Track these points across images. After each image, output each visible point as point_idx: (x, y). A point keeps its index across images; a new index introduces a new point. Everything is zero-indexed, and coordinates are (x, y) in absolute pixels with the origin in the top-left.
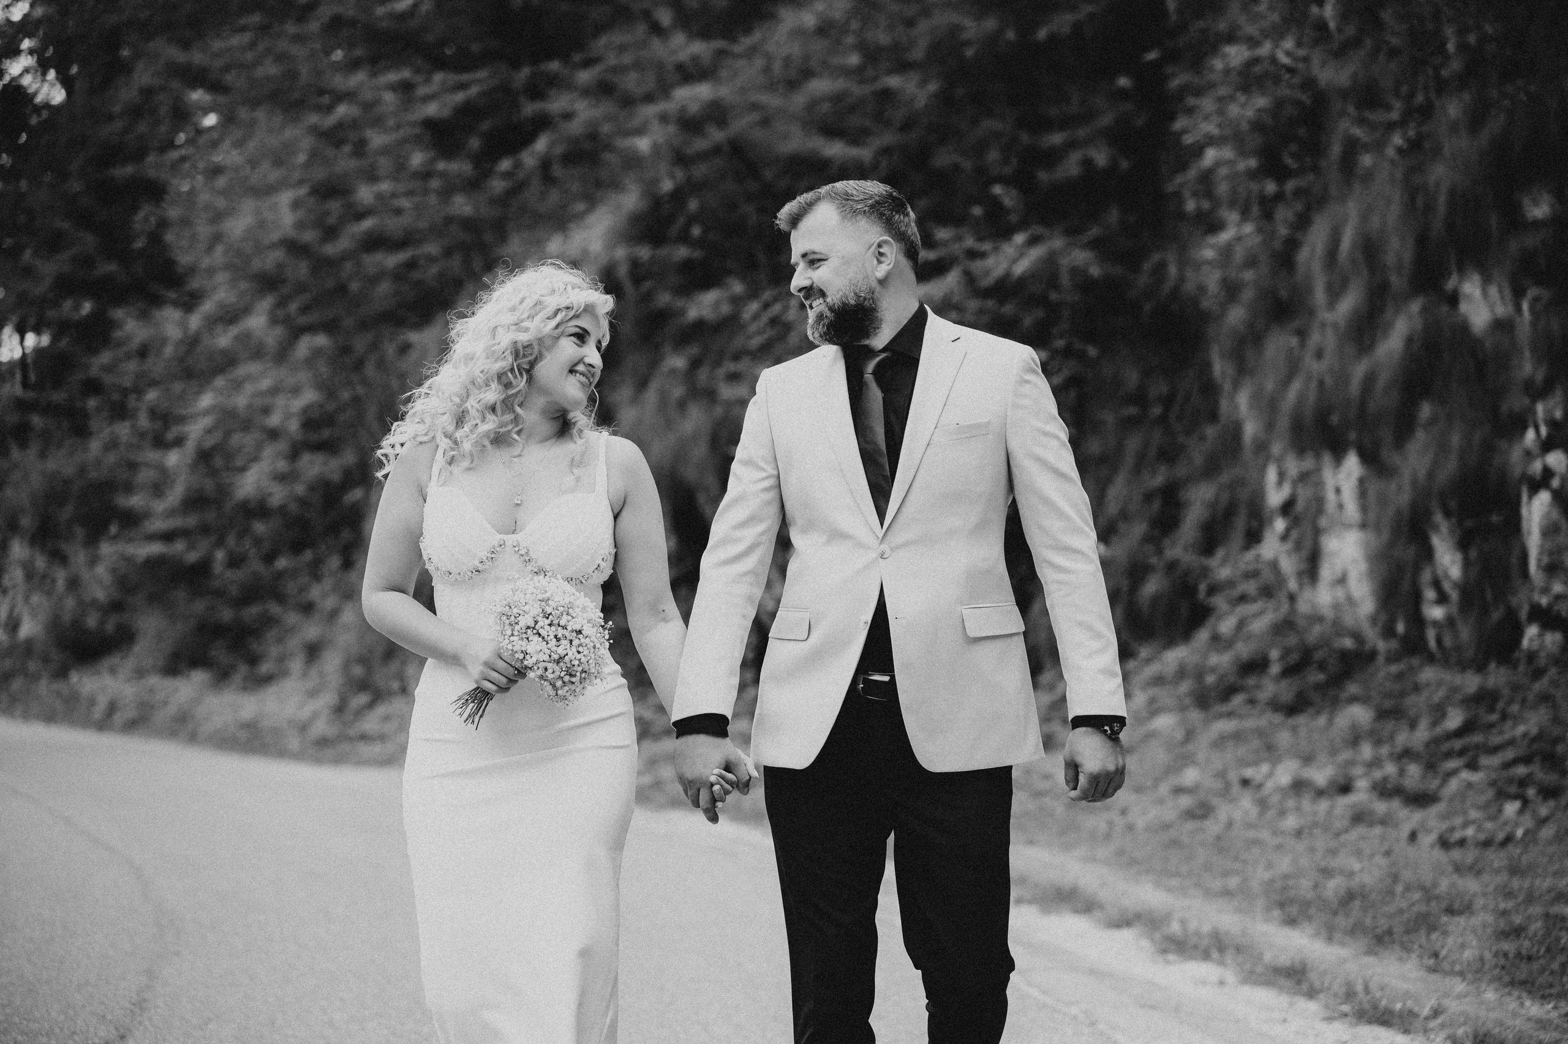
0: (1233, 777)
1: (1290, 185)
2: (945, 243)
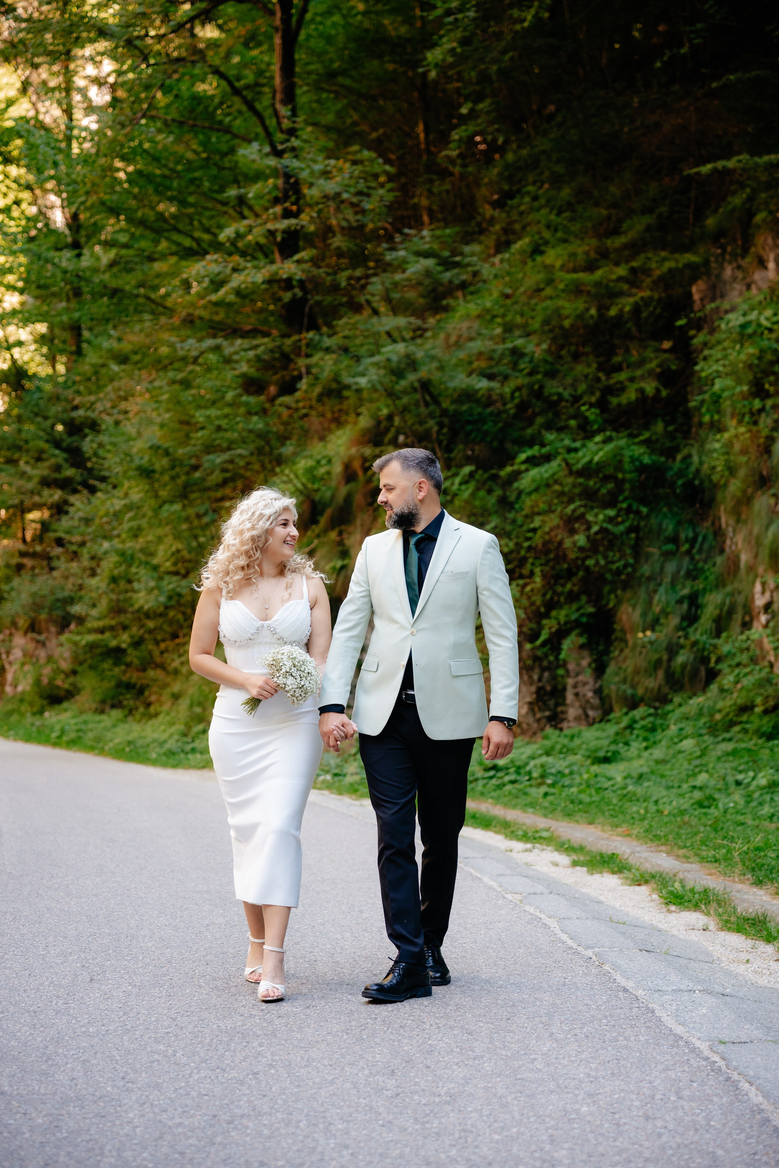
0: (730, 779)
1: (769, 403)
2: (551, 443)
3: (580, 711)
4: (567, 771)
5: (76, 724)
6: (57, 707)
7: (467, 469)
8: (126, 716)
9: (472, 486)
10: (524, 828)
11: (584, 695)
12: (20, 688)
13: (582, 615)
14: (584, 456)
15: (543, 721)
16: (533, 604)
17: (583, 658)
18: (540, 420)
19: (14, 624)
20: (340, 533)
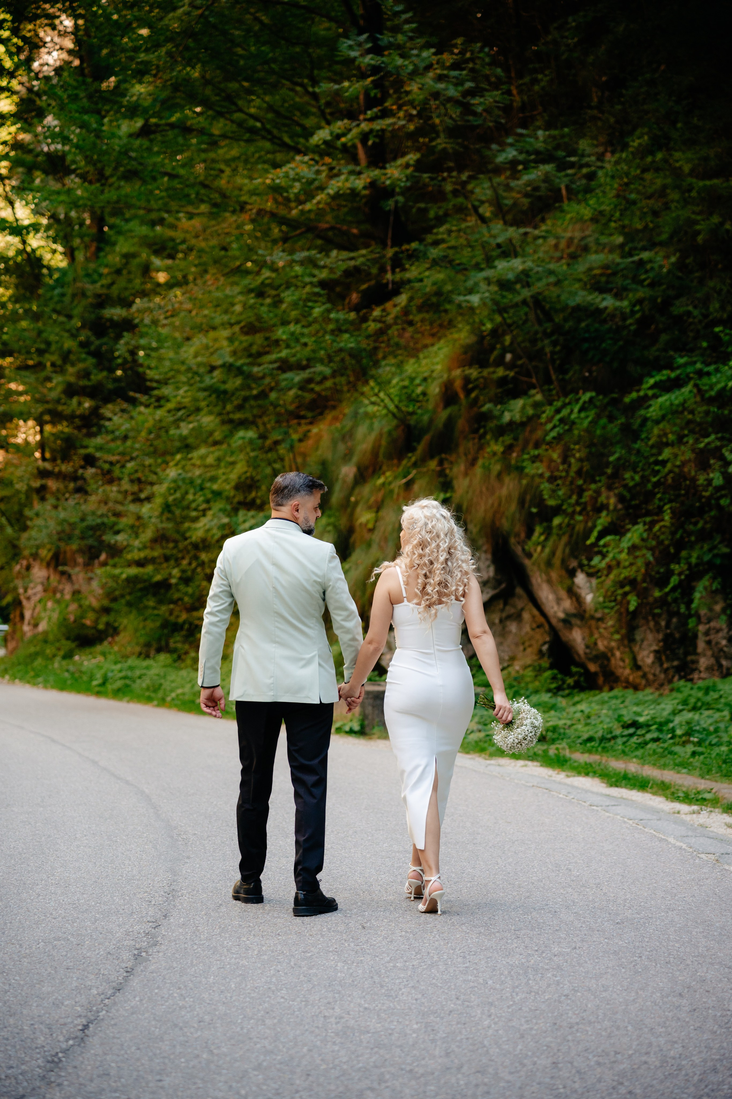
2: (681, 366)
3: (712, 661)
4: (712, 729)
5: (120, 671)
6: (88, 650)
7: (587, 396)
8: (175, 661)
9: (592, 414)
10: (684, 789)
11: (717, 643)
12: (43, 626)
13: (715, 556)
14: (718, 382)
15: (671, 672)
16: (660, 543)
17: (716, 603)
18: (664, 337)
19: (35, 556)
20: (441, 463)
